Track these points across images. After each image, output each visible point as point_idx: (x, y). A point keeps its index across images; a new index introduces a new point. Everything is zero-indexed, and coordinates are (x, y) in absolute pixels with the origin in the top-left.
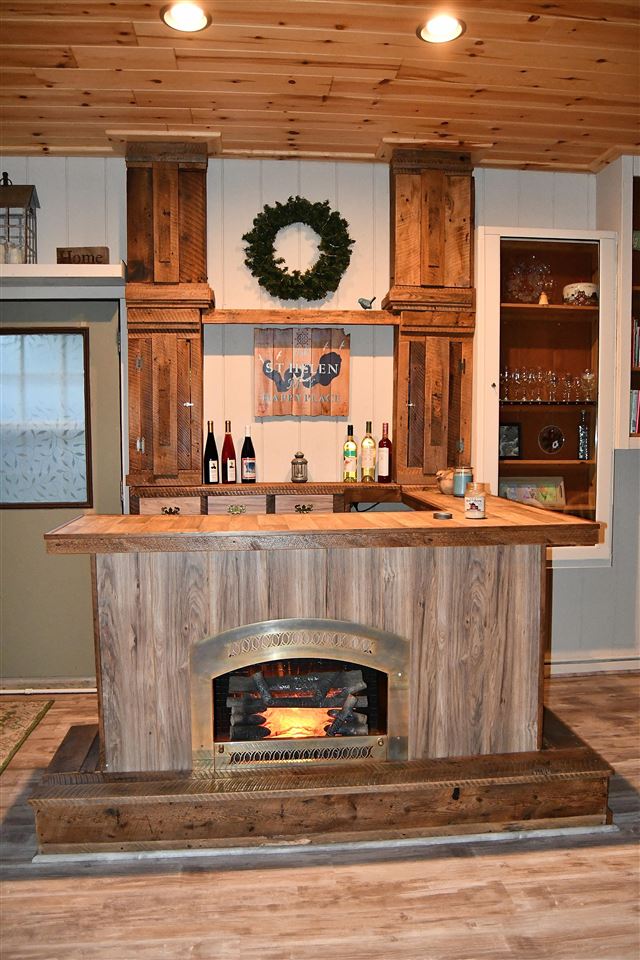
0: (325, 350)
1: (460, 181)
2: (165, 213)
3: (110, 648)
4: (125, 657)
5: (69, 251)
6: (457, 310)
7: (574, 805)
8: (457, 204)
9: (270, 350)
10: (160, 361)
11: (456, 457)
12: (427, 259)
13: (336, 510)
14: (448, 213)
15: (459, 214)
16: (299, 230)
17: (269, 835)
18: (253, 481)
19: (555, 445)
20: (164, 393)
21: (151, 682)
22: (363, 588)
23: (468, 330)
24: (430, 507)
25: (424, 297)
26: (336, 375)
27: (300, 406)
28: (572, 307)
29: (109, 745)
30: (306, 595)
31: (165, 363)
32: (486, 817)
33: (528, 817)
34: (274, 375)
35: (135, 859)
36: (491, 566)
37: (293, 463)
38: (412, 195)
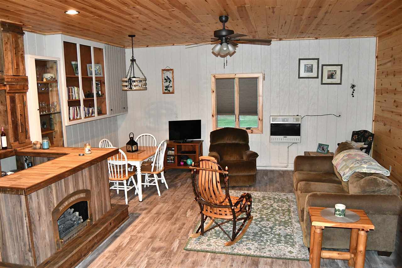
1: (21, 37)
3: (33, 223)
4: (37, 223)
6: (23, 84)
7: (125, 216)
8: (21, 45)
12: (15, 65)
14: (18, 48)
15: (21, 49)
19: (45, 126)
21: (44, 229)
22: (81, 179)
23: (26, 91)
24: (65, 154)
25: (15, 79)
29: (37, 257)
30: (72, 186)
32: (114, 227)
33: (120, 223)
36: (100, 166)
38: (8, 41)
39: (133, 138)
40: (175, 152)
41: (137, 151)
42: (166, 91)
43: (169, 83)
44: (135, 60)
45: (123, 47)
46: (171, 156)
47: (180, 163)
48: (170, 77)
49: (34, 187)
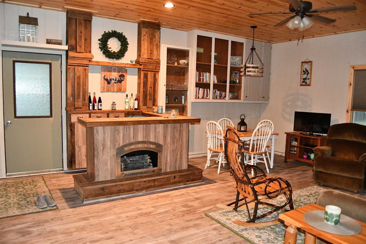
0: (121, 74)
1: (158, 31)
2: (80, 32)
3: (97, 150)
4: (100, 152)
5: (50, 40)
6: (155, 65)
7: (197, 178)
8: (157, 37)
9: (106, 72)
10: (78, 75)
11: (154, 103)
12: (149, 51)
13: (125, 117)
14: (154, 39)
15: (157, 40)
16: (113, 39)
17: (137, 190)
18: (101, 109)
19: (177, 101)
20: (79, 84)
22: (153, 133)
23: (158, 71)
25: (148, 61)
26: (123, 80)
27: (114, 89)
28: (182, 66)
29: (96, 175)
30: (141, 136)
31: (79, 75)
32: (180, 182)
33: (188, 181)
34: (107, 80)
35: (108, 200)
36: (179, 128)
37: (112, 104)
38: (146, 34)
39: (244, 119)
40: (298, 144)
41: (245, 131)
42: (304, 84)
43: (307, 75)
44: (255, 49)
45: (268, 42)
46: (295, 147)
47: (303, 156)
48: (308, 69)
49: (95, 123)
